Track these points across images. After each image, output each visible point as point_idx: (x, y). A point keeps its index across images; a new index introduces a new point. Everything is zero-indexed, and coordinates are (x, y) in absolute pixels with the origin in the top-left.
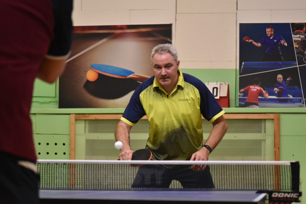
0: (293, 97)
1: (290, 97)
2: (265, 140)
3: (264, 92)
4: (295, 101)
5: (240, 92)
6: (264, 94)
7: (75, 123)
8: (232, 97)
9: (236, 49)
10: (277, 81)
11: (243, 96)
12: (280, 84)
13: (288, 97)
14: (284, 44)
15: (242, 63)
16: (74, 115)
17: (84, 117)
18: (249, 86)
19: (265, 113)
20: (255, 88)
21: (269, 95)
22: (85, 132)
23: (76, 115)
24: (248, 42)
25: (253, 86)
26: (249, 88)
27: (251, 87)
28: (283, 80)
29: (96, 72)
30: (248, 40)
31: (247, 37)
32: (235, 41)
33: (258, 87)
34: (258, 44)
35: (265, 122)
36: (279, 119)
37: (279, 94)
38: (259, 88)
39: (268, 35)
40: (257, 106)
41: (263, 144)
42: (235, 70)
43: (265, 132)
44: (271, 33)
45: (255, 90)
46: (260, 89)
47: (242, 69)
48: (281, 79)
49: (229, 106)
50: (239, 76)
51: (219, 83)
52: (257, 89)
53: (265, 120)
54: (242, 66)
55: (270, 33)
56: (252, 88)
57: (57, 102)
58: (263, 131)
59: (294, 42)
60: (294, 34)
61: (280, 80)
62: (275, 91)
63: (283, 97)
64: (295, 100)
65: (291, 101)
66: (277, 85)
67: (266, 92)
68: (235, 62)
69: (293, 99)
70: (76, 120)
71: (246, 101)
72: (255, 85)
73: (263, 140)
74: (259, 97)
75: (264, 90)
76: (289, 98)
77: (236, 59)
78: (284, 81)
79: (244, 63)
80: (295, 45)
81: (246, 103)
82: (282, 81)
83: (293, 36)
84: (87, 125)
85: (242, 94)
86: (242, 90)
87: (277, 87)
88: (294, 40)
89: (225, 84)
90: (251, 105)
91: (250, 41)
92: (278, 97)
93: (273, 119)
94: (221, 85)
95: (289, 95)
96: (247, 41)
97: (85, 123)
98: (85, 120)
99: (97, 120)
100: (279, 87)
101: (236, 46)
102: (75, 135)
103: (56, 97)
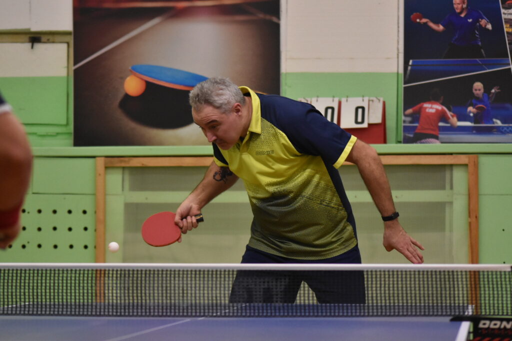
0: (503, 123)
1: (497, 123)
2: (451, 203)
3: (449, 114)
4: (505, 131)
5: (405, 115)
6: (449, 118)
7: (105, 174)
8: (391, 124)
9: (398, 36)
10: (473, 93)
11: (411, 122)
12: (478, 100)
13: (493, 123)
14: (486, 26)
15: (409, 62)
16: (103, 158)
17: (121, 162)
18: (422, 104)
19: (451, 154)
20: (432, 108)
21: (459, 120)
22: (123, 190)
23: (107, 159)
24: (419, 23)
25: (429, 103)
26: (421, 108)
27: (426, 105)
28: (485, 92)
29: (142, 79)
30: (420, 19)
31: (418, 13)
32: (397, 22)
33: (438, 105)
34: (439, 26)
35: (452, 170)
36: (476, 165)
37: (476, 119)
38: (439, 107)
39: (457, 9)
40: (437, 141)
41: (447, 209)
42: (396, 74)
43: (452, 188)
44: (462, 6)
45: (433, 111)
46: (443, 109)
47: (408, 72)
48: (480, 90)
49: (385, 142)
50: (403, 86)
51: (366, 99)
52: (437, 110)
53: (451, 166)
54: (409, 68)
55: (460, 6)
56: (426, 108)
57: (71, 133)
58: (448, 186)
59: (505, 22)
60: (504, 8)
61: (478, 92)
62: (470, 112)
63: (485, 123)
64: (505, 129)
65: (499, 131)
66: (474, 101)
67: (452, 113)
68: (396, 60)
69: (503, 127)
70: (106, 168)
71: (417, 131)
72: (432, 101)
73: (448, 202)
74: (441, 124)
75: (450, 110)
76: (496, 125)
77: (398, 55)
78: (486, 94)
79: (413, 62)
80: (507, 27)
81: (416, 134)
82: (483, 94)
83: (503, 11)
84: (127, 177)
85: (409, 119)
86: (410, 111)
87: (474, 106)
88: (505, 19)
89: (378, 101)
90: (426, 138)
91: (424, 20)
92: (475, 123)
93: (466, 165)
94: (371, 102)
95: (495, 120)
96: (418, 20)
97: (123, 174)
98: (124, 168)
99: (144, 169)
100: (476, 104)
101: (398, 31)
102: (105, 195)
103: (67, 124)
